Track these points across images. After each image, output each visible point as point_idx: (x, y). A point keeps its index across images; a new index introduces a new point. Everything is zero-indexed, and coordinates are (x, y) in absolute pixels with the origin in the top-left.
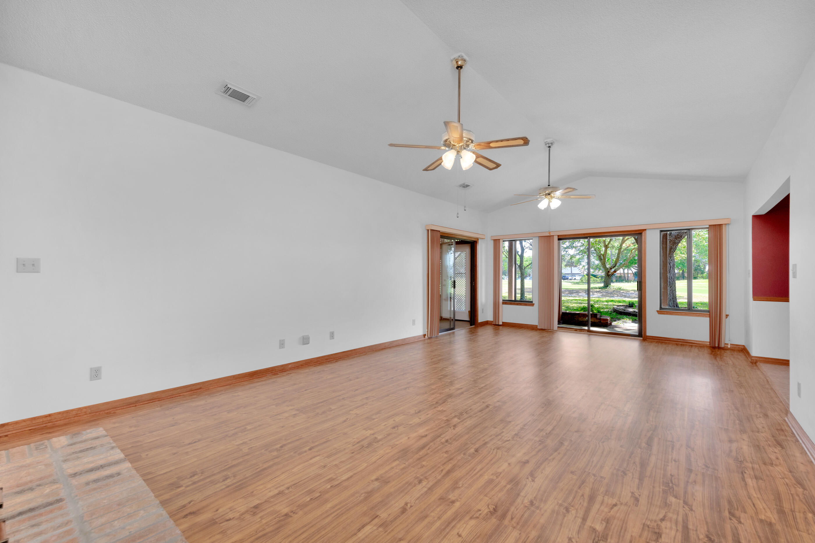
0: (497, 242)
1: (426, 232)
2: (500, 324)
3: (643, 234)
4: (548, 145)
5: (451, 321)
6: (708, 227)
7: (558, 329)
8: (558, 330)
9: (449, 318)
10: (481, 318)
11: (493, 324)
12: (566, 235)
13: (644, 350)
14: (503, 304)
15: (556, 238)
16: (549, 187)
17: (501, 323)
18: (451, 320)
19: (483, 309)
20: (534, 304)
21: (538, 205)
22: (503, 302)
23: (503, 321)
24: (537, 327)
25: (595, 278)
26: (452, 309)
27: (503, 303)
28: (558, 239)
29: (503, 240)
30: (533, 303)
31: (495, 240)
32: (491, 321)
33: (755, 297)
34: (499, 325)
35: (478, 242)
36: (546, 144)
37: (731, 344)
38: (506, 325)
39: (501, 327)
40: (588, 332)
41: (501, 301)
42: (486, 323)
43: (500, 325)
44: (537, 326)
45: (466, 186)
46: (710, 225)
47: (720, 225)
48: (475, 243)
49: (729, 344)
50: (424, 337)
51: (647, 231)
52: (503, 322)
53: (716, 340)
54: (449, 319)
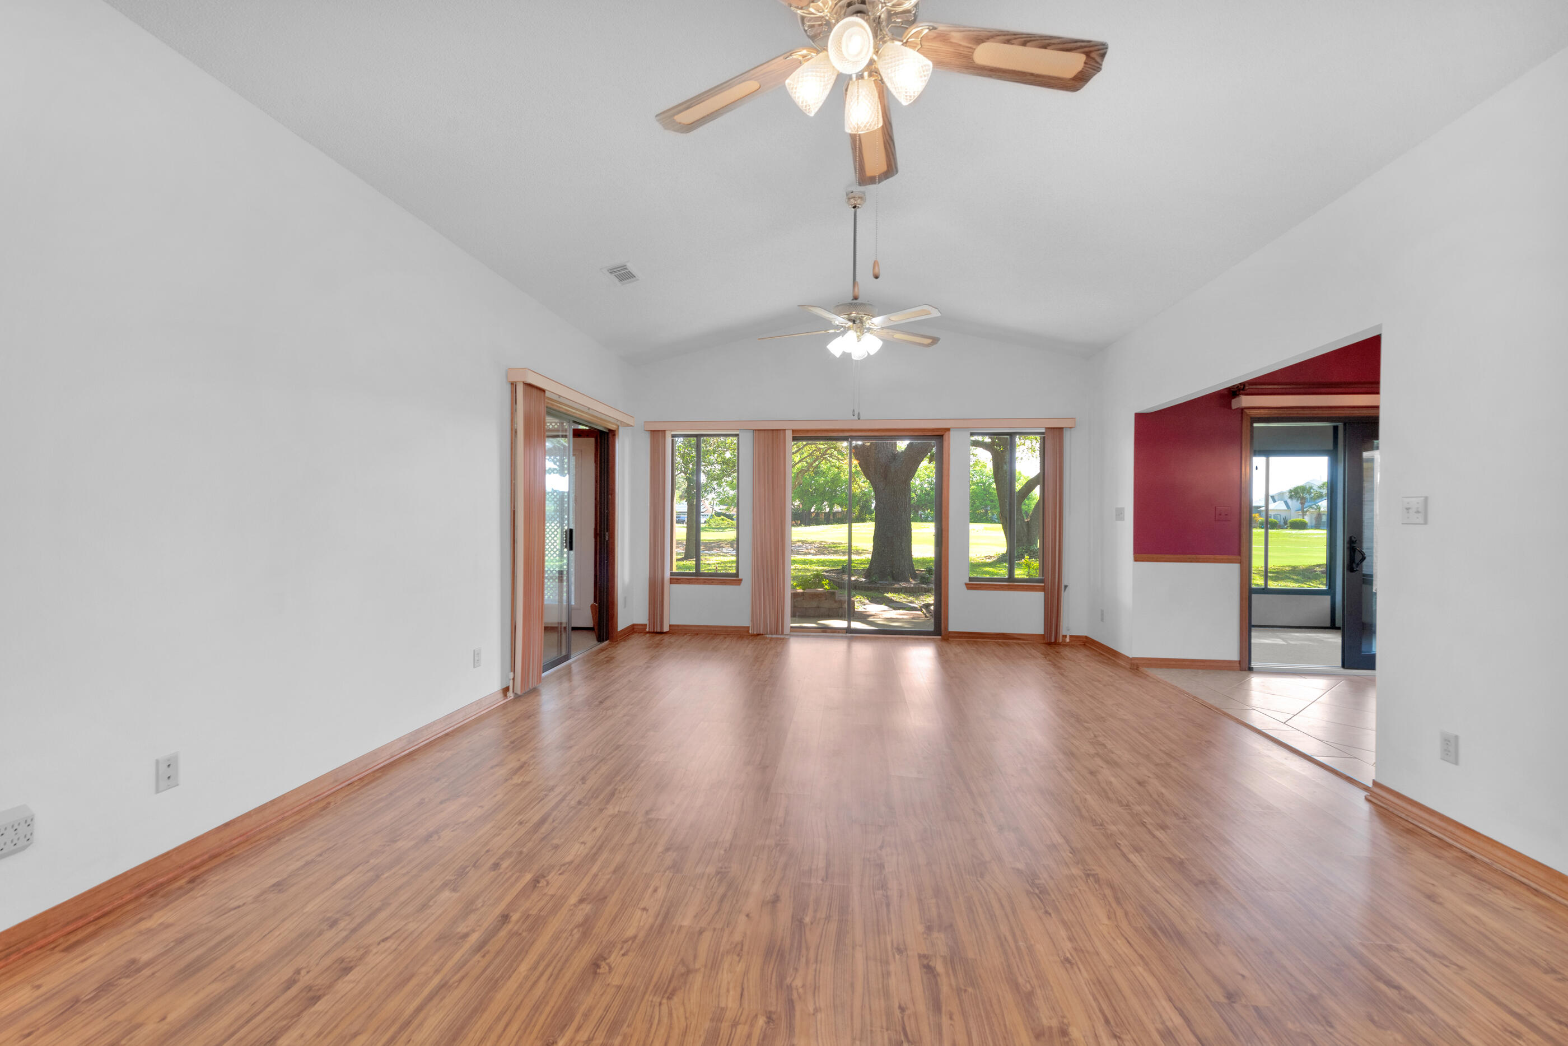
0: (657, 436)
1: (508, 388)
2: (665, 631)
3: (945, 437)
4: (853, 201)
5: (563, 632)
6: (1043, 430)
7: (791, 631)
8: (792, 633)
9: (556, 625)
10: (623, 620)
11: (649, 632)
12: (808, 431)
13: (943, 659)
14: (671, 583)
15: (789, 435)
16: (855, 301)
17: (666, 629)
18: (563, 630)
19: (625, 598)
20: (741, 580)
21: (827, 345)
22: (671, 579)
23: (672, 623)
24: (748, 631)
25: (729, 520)
26: (565, 603)
27: (672, 581)
28: (793, 437)
29: (673, 433)
30: (740, 577)
31: (653, 432)
32: (642, 625)
33: (1137, 555)
34: (662, 633)
35: (618, 433)
36: (849, 199)
37: (1071, 636)
38: (677, 631)
39: (667, 639)
40: (847, 633)
41: (667, 575)
42: (633, 630)
43: (666, 633)
44: (748, 627)
45: (623, 274)
46: (1047, 428)
47: (1061, 429)
48: (610, 435)
49: (1068, 637)
50: (505, 695)
51: (952, 433)
52: (670, 626)
53: (1052, 633)
54: (557, 628)
